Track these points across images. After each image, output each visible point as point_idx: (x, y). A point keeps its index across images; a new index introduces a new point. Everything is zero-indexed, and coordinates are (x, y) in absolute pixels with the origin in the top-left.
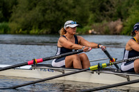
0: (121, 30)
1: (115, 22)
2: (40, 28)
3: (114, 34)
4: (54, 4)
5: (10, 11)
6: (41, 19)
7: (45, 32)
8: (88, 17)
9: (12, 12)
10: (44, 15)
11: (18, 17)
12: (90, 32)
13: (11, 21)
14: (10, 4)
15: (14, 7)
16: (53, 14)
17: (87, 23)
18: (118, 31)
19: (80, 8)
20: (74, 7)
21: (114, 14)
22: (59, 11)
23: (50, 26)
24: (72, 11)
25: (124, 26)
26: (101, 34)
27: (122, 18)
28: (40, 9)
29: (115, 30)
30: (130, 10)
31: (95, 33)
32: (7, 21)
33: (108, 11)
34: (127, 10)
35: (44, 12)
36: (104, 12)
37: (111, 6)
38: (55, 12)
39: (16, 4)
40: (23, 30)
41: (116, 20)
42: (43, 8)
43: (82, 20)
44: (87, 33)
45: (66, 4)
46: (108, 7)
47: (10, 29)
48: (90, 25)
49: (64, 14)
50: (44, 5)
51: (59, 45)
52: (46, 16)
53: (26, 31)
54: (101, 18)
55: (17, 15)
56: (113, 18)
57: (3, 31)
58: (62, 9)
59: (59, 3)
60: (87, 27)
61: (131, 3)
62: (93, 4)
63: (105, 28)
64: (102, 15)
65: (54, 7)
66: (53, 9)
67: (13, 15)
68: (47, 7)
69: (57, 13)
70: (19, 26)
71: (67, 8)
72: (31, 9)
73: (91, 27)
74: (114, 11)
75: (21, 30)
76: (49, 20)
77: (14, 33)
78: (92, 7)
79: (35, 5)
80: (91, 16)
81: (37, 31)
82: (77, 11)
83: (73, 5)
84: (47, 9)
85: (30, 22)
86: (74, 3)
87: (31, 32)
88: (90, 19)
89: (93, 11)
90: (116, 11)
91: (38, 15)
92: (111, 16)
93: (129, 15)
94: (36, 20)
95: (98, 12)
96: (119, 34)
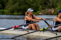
0: (54, 13)
1: (51, 10)
2: (18, 12)
3: (50, 15)
4: (24, 2)
5: (5, 5)
6: (19, 8)
7: (20, 14)
8: (39, 7)
9: (6, 5)
10: (20, 7)
11: (9, 7)
12: (40, 14)
13: (6, 9)
14: (5, 2)
15: (7, 3)
16: (24, 6)
17: (38, 10)
18: (52, 13)
19: (36, 3)
20: (33, 3)
21: (51, 6)
22: (26, 4)
23: (22, 11)
24: (32, 5)
25: (55, 11)
26: (45, 15)
27: (54, 8)
28: (18, 4)
29: (51, 13)
30: (58, 4)
31: (42, 14)
32: (4, 9)
33: (48, 4)
34: (56, 4)
35: (20, 5)
36: (46, 5)
37: (49, 2)
38: (24, 5)
39: (8, 1)
40: (11, 13)
41: (51, 8)
42: (19, 3)
43: (36, 9)
44: (39, 14)
45: (30, 1)
46: (48, 3)
47: (5, 13)
48: (40, 11)
49: (29, 6)
50: (20, 2)
51: (25, 19)
52: (21, 7)
53: (12, 13)
54: (45, 8)
55: (8, 6)
56: (50, 8)
57: (2, 14)
58: (28, 4)
59: (27, 1)
60: (39, 12)
61: (58, 1)
62: (41, 1)
63: (46, 12)
64: (45, 6)
65: (24, 3)
66: (24, 4)
67: (6, 6)
68: (21, 3)
69: (25, 5)
70: (9, 11)
71: (30, 3)
72: (14, 4)
73: (40, 12)
74: (51, 5)
75: (10, 13)
76: (22, 8)
77: (7, 14)
78: (41, 3)
79: (16, 2)
80: (41, 7)
81: (17, 13)
82: (34, 5)
83: (33, 2)
84: (21, 4)
85: (14, 9)
86: (33, 1)
87: (14, 14)
88: (40, 8)
89: (42, 5)
90: (51, 4)
91: (17, 6)
92: (49, 7)
93: (57, 6)
94: (16, 8)
95: (44, 5)
96: (53, 15)
